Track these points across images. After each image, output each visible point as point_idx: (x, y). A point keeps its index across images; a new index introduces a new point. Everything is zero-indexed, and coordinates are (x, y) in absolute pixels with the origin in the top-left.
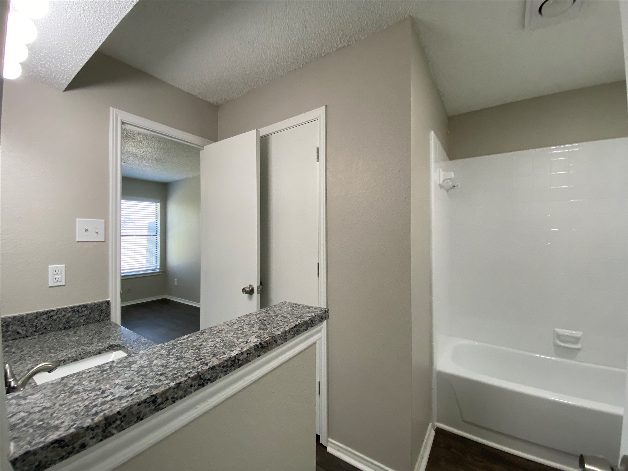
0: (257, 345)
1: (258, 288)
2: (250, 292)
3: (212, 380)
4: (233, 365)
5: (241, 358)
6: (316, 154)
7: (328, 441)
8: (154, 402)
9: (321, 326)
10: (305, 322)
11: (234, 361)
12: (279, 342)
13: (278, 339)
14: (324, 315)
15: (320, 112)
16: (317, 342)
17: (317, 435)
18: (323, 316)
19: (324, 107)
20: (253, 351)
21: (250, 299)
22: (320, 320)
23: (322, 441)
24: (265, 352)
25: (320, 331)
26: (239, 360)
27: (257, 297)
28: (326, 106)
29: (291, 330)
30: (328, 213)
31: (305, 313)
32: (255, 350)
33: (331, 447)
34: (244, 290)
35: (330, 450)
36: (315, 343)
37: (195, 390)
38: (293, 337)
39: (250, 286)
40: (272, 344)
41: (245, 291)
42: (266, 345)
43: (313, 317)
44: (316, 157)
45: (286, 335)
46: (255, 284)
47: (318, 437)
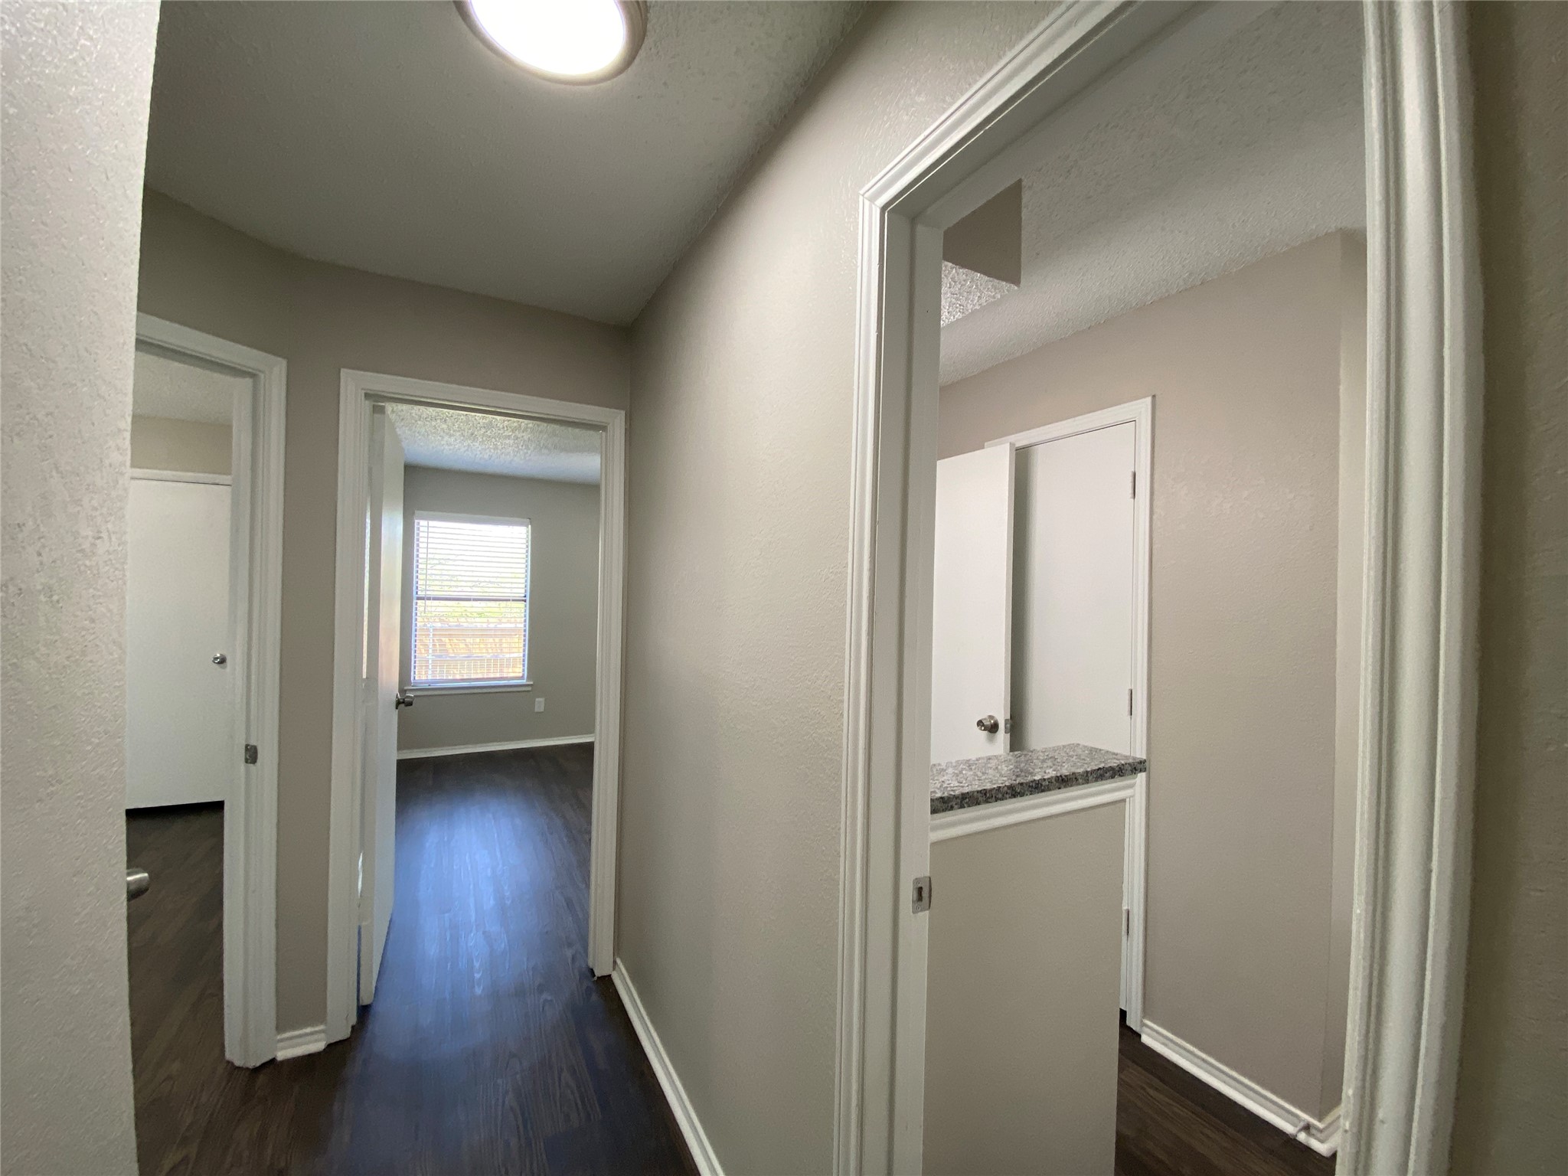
0: (1057, 777)
1: (1006, 724)
2: (993, 728)
3: (1022, 795)
4: (1036, 788)
5: (1044, 783)
6: (1130, 485)
7: (1144, 1024)
8: (985, 794)
9: (1132, 781)
10: (1112, 768)
11: (1038, 784)
12: (1080, 781)
13: (1079, 777)
14: (1139, 767)
15: (1142, 408)
16: (1128, 800)
17: (1121, 1010)
18: (1137, 767)
19: (1149, 400)
20: (1053, 781)
21: (991, 740)
22: (1132, 771)
23: (1132, 1022)
24: (1065, 787)
25: (1132, 786)
26: (1041, 785)
27: (1005, 738)
28: (1154, 396)
29: (1093, 771)
30: (1154, 595)
31: (1112, 759)
32: (1055, 780)
33: (1149, 1035)
34: (980, 723)
35: (1146, 1039)
36: (1123, 801)
37: (1010, 798)
38: (1096, 781)
39: (991, 717)
40: (1073, 781)
41: (983, 725)
42: (1066, 779)
43: (1123, 765)
44: (1130, 491)
45: (1087, 776)
46: (1002, 716)
47: (1123, 1014)
